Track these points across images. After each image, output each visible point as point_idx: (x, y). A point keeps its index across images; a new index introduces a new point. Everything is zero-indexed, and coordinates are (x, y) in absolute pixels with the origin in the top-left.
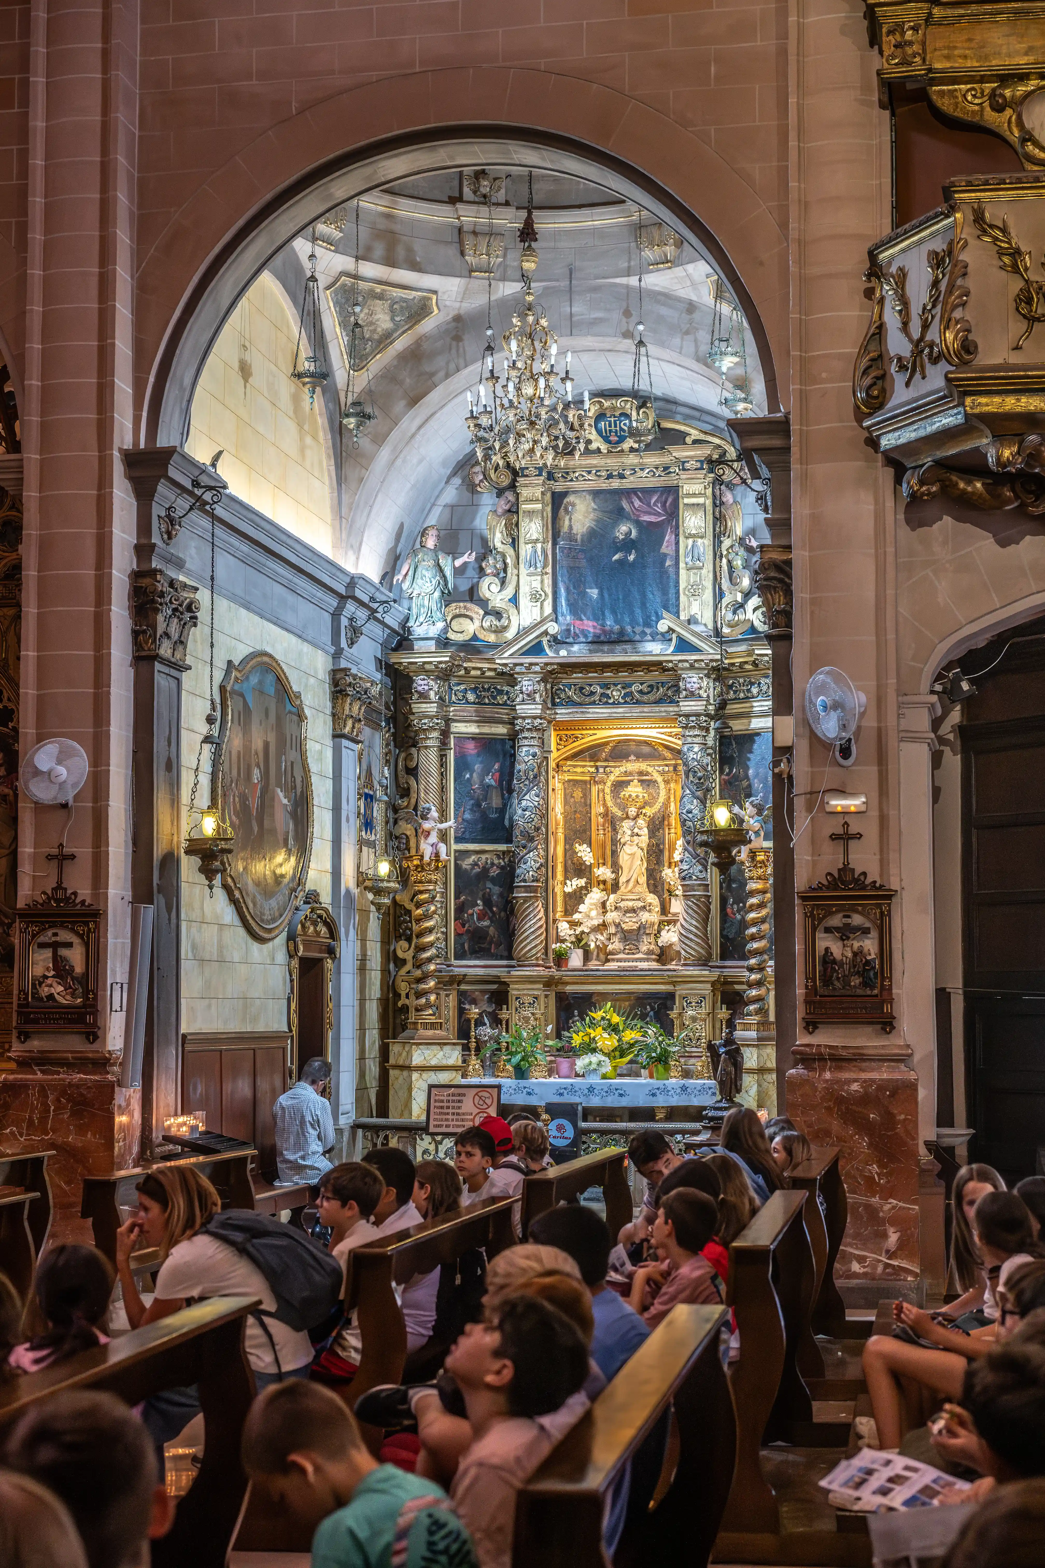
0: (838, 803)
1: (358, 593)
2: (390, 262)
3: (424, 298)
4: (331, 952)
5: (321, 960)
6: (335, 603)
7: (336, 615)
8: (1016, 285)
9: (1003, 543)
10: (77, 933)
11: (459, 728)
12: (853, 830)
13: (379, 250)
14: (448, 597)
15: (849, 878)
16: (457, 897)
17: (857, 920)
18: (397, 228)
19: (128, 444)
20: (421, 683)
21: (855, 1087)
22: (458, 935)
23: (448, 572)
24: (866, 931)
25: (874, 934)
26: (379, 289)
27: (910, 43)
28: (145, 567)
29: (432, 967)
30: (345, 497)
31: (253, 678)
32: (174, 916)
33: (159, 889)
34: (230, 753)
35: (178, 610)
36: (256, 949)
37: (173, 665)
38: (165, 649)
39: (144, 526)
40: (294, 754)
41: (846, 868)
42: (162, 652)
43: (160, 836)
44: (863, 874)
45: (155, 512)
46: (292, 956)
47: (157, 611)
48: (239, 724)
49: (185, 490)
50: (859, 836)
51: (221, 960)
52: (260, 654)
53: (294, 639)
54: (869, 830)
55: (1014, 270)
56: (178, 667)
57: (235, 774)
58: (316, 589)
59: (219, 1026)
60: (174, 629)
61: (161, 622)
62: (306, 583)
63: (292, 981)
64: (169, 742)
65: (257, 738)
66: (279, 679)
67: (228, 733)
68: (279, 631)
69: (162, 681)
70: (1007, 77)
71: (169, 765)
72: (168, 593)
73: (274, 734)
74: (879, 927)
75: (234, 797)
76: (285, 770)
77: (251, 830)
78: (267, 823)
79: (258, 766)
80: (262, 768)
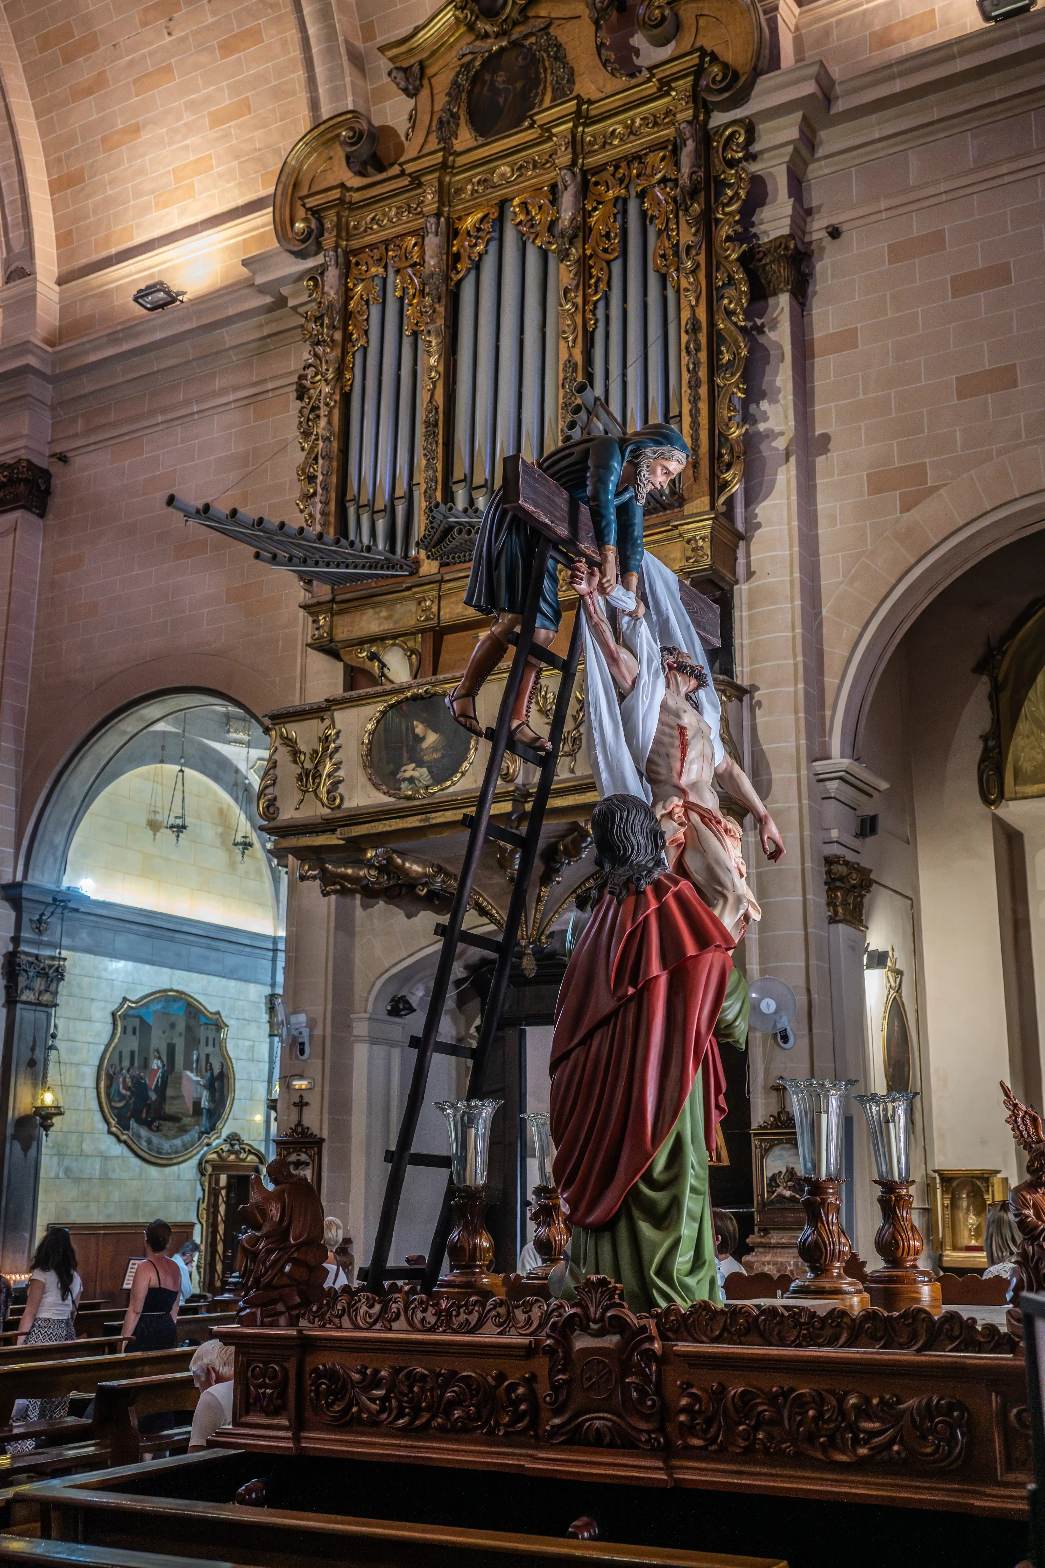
0: (298, 1084)
6: (271, 954)
8: (298, 771)
12: (305, 1101)
15: (301, 1129)
17: (304, 1157)
19: (6, 879)
24: (307, 1164)
25: (311, 1167)
27: (322, 626)
28: (16, 950)
31: (158, 1007)
32: (33, 1151)
33: (14, 1137)
34: (121, 1053)
35: (43, 974)
36: (153, 1171)
37: (40, 1004)
38: (28, 996)
39: (18, 927)
40: (210, 1049)
41: (299, 1124)
42: (24, 998)
43: (18, 1106)
44: (308, 1128)
45: (25, 917)
46: (203, 1175)
47: (18, 975)
48: (134, 1033)
49: (48, 904)
50: (307, 1104)
51: (105, 1178)
52: (165, 991)
53: (216, 979)
54: (313, 1099)
55: (295, 762)
56: (46, 1006)
57: (126, 1063)
58: (241, 948)
59: (101, 1219)
60: (39, 984)
61: (22, 981)
62: (226, 945)
63: (204, 1190)
64: (33, 1049)
65: (158, 1041)
66: (189, 1005)
67: (116, 1040)
68: (195, 975)
69: (26, 1014)
70: (373, 640)
71: (32, 1063)
72: (31, 963)
73: (182, 1039)
74: (313, 1161)
75: (124, 1080)
76: (198, 1060)
77: (148, 1098)
78: (169, 1092)
79: (160, 1058)
80: (165, 1059)
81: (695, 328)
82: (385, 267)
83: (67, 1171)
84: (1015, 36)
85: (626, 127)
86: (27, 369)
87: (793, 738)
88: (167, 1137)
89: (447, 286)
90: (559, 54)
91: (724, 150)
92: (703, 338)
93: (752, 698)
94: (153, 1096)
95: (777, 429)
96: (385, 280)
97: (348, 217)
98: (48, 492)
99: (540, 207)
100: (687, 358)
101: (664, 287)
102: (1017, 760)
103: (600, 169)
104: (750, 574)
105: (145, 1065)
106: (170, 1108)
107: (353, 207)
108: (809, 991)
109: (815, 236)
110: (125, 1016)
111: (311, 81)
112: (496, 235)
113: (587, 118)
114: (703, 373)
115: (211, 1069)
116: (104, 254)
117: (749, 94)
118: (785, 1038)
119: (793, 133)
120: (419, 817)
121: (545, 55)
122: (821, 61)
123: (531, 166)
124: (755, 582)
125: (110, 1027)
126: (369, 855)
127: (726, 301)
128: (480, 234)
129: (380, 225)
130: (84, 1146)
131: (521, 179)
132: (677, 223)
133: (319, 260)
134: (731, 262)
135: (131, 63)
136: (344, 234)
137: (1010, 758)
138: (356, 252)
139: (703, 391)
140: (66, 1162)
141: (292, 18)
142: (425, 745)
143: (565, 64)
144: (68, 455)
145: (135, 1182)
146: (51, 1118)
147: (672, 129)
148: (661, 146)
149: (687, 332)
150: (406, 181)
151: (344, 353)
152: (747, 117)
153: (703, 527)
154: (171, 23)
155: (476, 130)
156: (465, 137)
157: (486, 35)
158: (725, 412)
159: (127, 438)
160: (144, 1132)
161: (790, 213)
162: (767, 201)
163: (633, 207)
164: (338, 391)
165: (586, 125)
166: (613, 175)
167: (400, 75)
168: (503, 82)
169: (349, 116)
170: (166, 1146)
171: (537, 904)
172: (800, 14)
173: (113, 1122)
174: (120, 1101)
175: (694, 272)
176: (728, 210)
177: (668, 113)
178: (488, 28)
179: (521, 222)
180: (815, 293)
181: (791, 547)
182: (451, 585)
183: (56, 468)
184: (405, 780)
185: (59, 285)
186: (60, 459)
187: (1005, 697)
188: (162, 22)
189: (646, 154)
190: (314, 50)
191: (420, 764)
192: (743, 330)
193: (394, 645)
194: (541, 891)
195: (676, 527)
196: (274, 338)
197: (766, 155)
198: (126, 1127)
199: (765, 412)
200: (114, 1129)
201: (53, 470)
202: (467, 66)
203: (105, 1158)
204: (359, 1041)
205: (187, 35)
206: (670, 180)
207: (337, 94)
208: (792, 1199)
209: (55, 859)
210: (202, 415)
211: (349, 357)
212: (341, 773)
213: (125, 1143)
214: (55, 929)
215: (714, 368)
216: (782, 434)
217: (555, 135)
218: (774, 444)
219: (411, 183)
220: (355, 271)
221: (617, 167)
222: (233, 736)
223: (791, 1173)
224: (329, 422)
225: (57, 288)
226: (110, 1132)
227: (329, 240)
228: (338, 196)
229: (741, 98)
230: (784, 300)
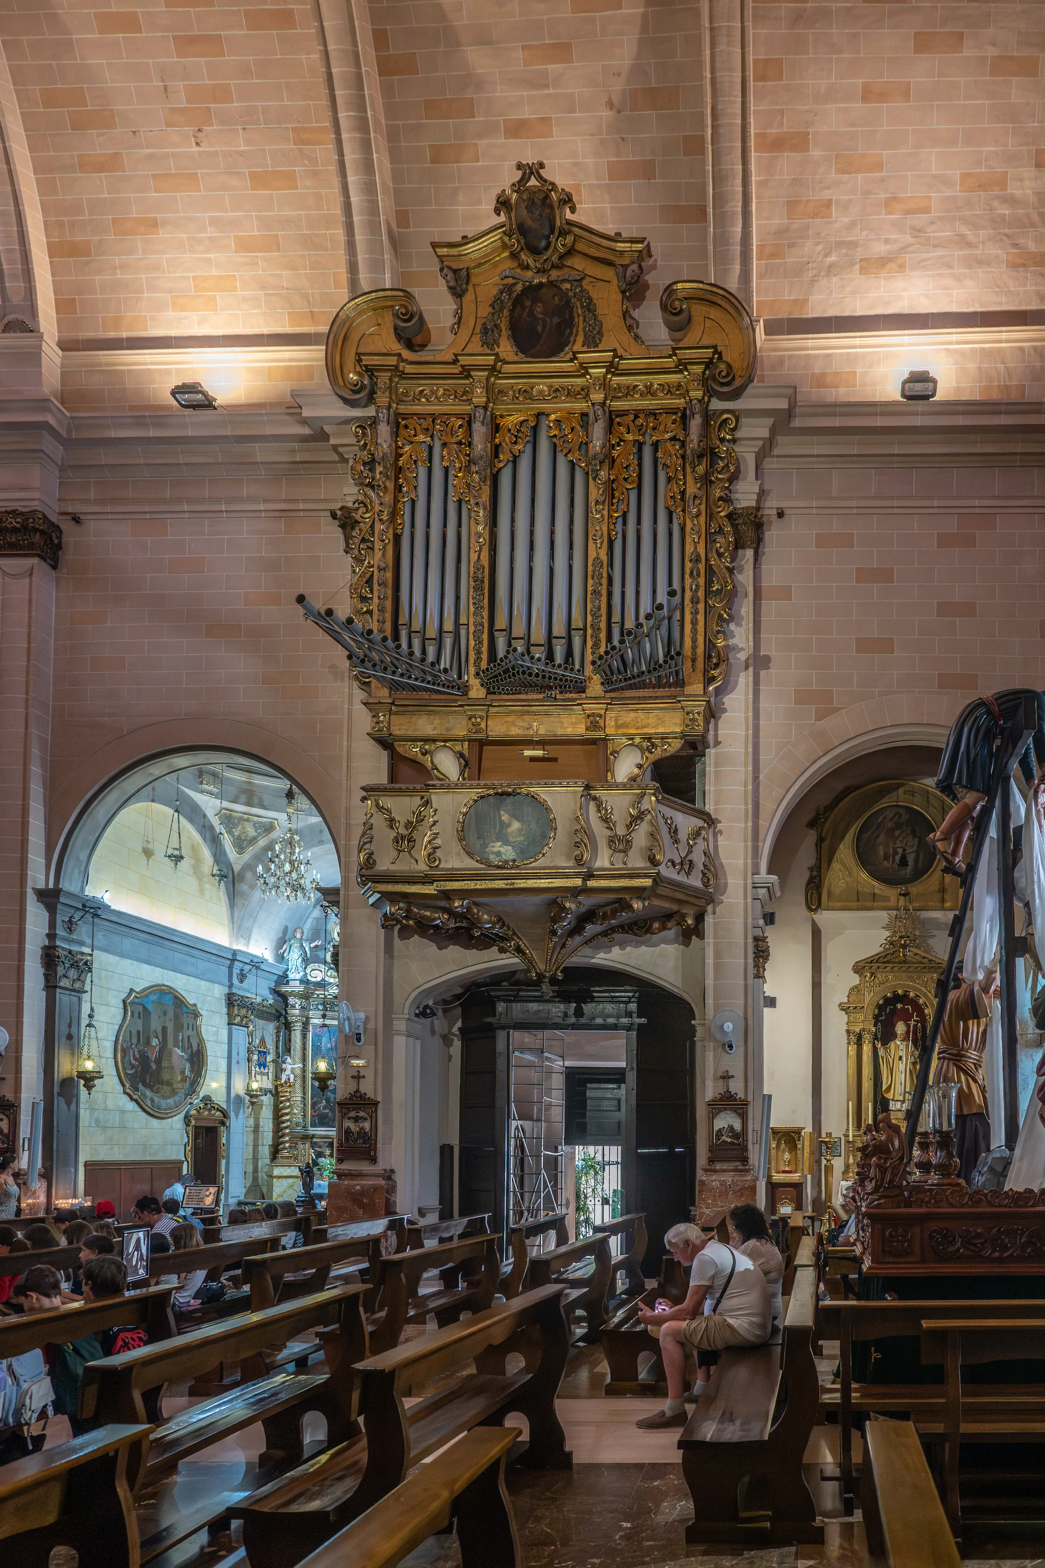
0: (355, 1062)
1: (238, 958)
2: (249, 804)
3: (272, 822)
4: (223, 1123)
5: (216, 1128)
6: (228, 962)
7: (230, 968)
8: (393, 834)
9: (440, 949)
10: (4, 1114)
11: (312, 1021)
12: (361, 1074)
13: (243, 798)
14: (306, 961)
15: (358, 1095)
16: (312, 1099)
17: (362, 1114)
18: (254, 789)
19: (41, 885)
20: (291, 1000)
21: (358, 1188)
22: (312, 1116)
23: (307, 949)
24: (366, 1119)
25: (369, 1120)
26: (246, 817)
27: (382, 722)
28: (52, 944)
29: (287, 1131)
30: (236, 914)
31: (153, 997)
32: (73, 1107)
33: (59, 1094)
34: (130, 1032)
35: (74, 965)
36: (155, 1122)
37: (74, 990)
38: (64, 983)
39: (52, 925)
40: (190, 1032)
41: (358, 1091)
42: (62, 984)
43: (61, 1070)
44: (365, 1094)
45: (59, 918)
46: (188, 1125)
47: (57, 965)
48: (139, 1018)
49: (78, 909)
50: (364, 1077)
51: (123, 1127)
52: (159, 985)
53: (193, 979)
54: (369, 1074)
55: (392, 827)
56: (78, 992)
57: (134, 1041)
58: (209, 956)
59: (121, 1157)
60: (72, 973)
61: (60, 970)
62: (200, 953)
63: (188, 1137)
64: (70, 1026)
65: (156, 1025)
66: (176, 997)
67: (127, 1022)
68: (179, 975)
69: (63, 997)
70: (426, 740)
71: (70, 1037)
72: (66, 957)
73: (172, 1022)
74: (371, 1118)
75: (134, 1052)
76: (182, 1039)
77: (150, 1067)
78: (164, 1064)
79: (157, 1037)
80: (161, 1039)
81: (697, 560)
82: (432, 437)
83: (97, 1121)
84: (916, 414)
85: (646, 386)
86: (45, 425)
87: (742, 857)
88: (164, 1097)
89: (491, 470)
90: (590, 307)
91: (719, 430)
92: (702, 566)
93: (715, 828)
94: (154, 1066)
95: (740, 645)
96: (430, 448)
97: (397, 383)
98: (59, 547)
99: (573, 429)
100: (690, 580)
101: (671, 521)
102: (830, 886)
103: (623, 413)
104: (717, 743)
105: (148, 1043)
106: (166, 1076)
107: (403, 376)
108: (746, 1019)
109: (766, 512)
110: (132, 1003)
111: (351, 245)
112: (531, 439)
113: (617, 369)
114: (701, 594)
115: (192, 1047)
116: (112, 334)
117: (741, 394)
118: (731, 1047)
119: (765, 433)
120: (505, 882)
121: (578, 304)
122: (795, 387)
123: (566, 393)
124: (719, 749)
125: (122, 1011)
126: (456, 904)
127: (718, 545)
128: (520, 435)
129: (427, 399)
130: (108, 1103)
131: (555, 400)
132: (685, 475)
133: (370, 411)
134: (721, 517)
135: (151, 156)
136: (394, 397)
137: (826, 883)
138: (405, 416)
139: (701, 607)
140: (96, 1115)
141: (336, 181)
142: (510, 830)
143: (595, 317)
144: (81, 517)
145: (143, 1131)
146: (93, 1080)
147: (682, 400)
148: (672, 411)
149: (691, 561)
150: (455, 369)
151: (396, 501)
152: (737, 410)
153: (700, 706)
154: (199, 134)
155: (518, 346)
156: (506, 348)
157: (527, 267)
158: (715, 626)
159: (148, 516)
160: (148, 1093)
161: (758, 491)
162: (740, 476)
163: (647, 452)
164: (391, 531)
165: (614, 374)
166: (633, 421)
167: (450, 275)
168: (541, 313)
169: (401, 294)
170: (164, 1103)
171: (561, 948)
172: (765, 340)
173: (128, 1086)
174: (131, 1069)
175: (698, 515)
176: (720, 476)
177: (679, 386)
178: (530, 261)
179: (555, 436)
180: (764, 553)
181: (747, 730)
182: (496, 709)
183: (66, 526)
184: (493, 853)
185: (62, 349)
186: (74, 519)
187: (825, 845)
188: (189, 130)
189: (660, 413)
190: (356, 218)
191: (506, 843)
192: (727, 568)
193: (445, 746)
194: (567, 940)
195: (679, 701)
196: (305, 466)
197: (743, 442)
198: (136, 1089)
199: (733, 631)
200: (128, 1091)
201: (63, 527)
202: (509, 288)
203: (123, 1112)
204: (397, 1034)
205: (217, 152)
206: (679, 440)
207: (376, 266)
208: (732, 1143)
209: (80, 872)
210: (230, 515)
211: (400, 505)
212: (438, 842)
213: (136, 1101)
214: (83, 931)
215: (708, 593)
216: (743, 649)
217: (589, 374)
218: (738, 655)
219: (461, 373)
220: (403, 432)
221: (636, 417)
222: (205, 787)
223: (731, 1128)
224: (384, 555)
225: (60, 352)
226: (125, 1093)
227: (382, 399)
228: (395, 363)
229: (736, 394)
230: (749, 553)
